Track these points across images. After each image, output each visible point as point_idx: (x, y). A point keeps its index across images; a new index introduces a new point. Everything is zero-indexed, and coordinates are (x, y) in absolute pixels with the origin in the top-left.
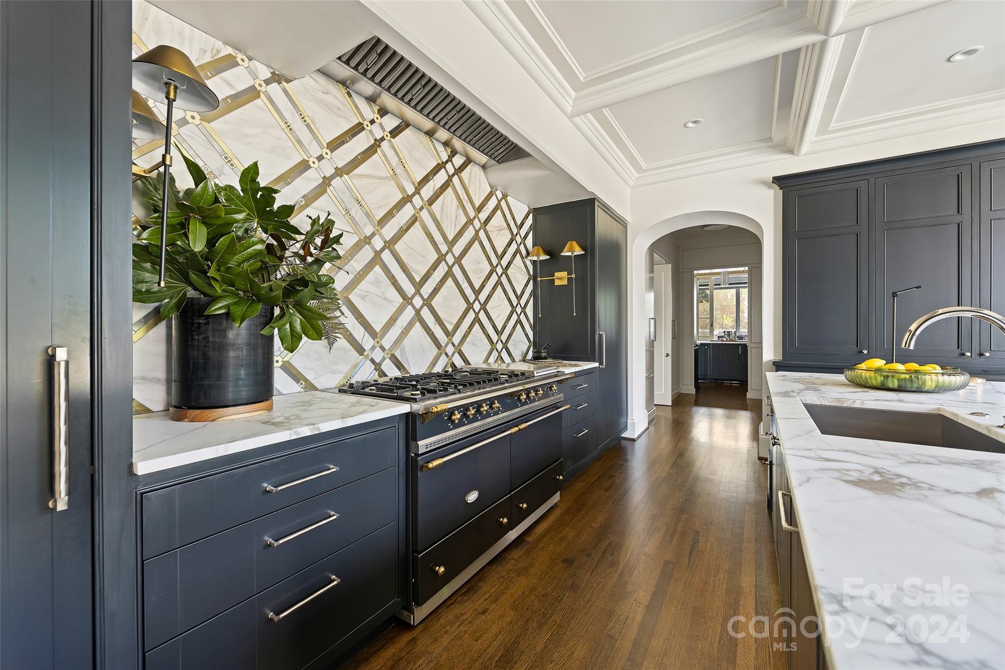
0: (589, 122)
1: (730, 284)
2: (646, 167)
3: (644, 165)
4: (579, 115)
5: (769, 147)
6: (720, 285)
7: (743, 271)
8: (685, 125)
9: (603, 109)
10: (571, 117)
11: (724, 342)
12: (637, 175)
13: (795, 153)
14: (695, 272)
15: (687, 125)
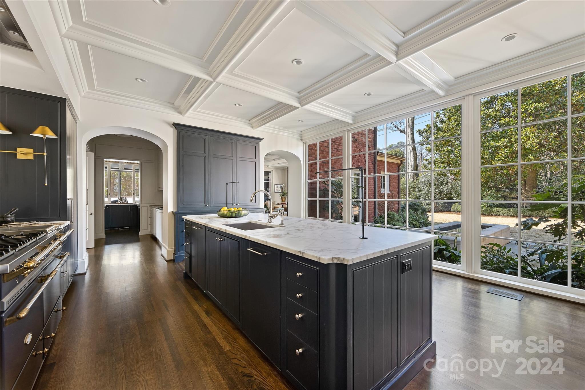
0: (72, 46)
1: (125, 169)
2: (97, 88)
3: (96, 87)
4: (69, 38)
5: (172, 107)
6: (118, 169)
7: (138, 163)
8: (136, 79)
9: (88, 45)
10: (62, 36)
11: (119, 204)
12: (88, 90)
13: (183, 114)
14: (105, 160)
15: (137, 79)
